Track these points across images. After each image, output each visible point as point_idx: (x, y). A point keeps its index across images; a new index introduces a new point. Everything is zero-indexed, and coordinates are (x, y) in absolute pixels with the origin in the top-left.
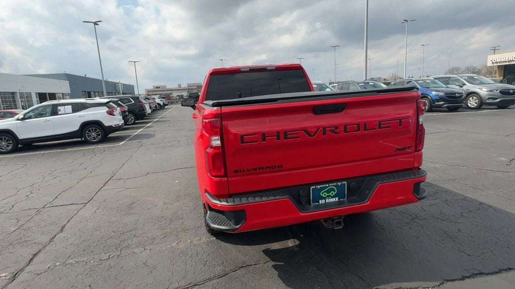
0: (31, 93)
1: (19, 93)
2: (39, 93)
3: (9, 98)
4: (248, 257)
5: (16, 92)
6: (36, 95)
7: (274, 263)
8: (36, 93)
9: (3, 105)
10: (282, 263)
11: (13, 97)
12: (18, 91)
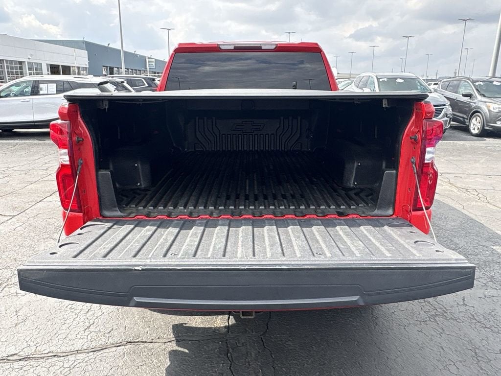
0: (41, 64)
1: (28, 63)
2: (51, 65)
3: (16, 68)
4: (148, 329)
5: (25, 62)
6: (47, 67)
7: (176, 348)
8: (47, 64)
9: (8, 77)
10: (187, 351)
11: (21, 68)
12: (26, 61)
